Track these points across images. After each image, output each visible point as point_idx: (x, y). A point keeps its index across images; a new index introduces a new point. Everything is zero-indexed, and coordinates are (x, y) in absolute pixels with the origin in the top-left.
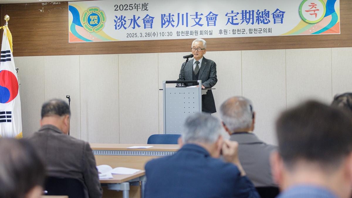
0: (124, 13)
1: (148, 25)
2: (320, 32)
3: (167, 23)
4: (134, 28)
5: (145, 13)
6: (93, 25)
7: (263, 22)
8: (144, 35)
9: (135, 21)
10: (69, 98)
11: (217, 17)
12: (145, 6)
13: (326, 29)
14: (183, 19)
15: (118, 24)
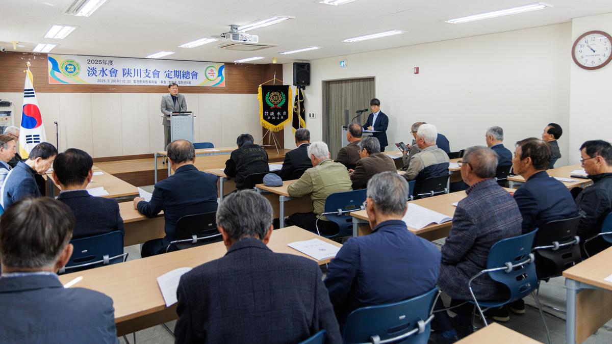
0: (95, 66)
1: (114, 75)
2: (216, 85)
3: (127, 75)
4: (103, 76)
5: (111, 67)
6: (70, 72)
7: (186, 78)
8: (110, 81)
9: (103, 71)
10: (56, 123)
11: (160, 73)
12: (111, 63)
13: (218, 83)
14: (138, 72)
15: (90, 73)
